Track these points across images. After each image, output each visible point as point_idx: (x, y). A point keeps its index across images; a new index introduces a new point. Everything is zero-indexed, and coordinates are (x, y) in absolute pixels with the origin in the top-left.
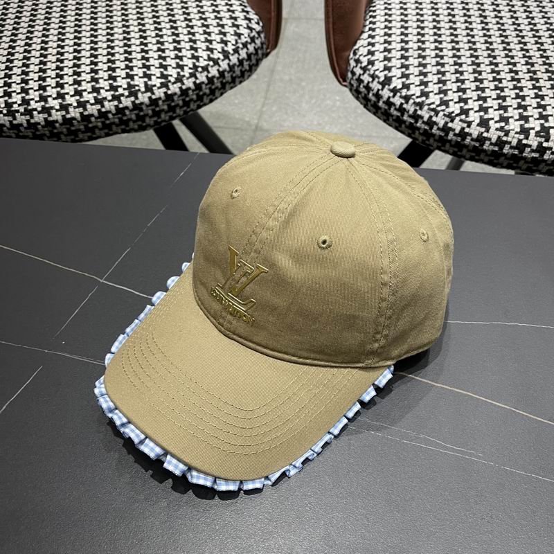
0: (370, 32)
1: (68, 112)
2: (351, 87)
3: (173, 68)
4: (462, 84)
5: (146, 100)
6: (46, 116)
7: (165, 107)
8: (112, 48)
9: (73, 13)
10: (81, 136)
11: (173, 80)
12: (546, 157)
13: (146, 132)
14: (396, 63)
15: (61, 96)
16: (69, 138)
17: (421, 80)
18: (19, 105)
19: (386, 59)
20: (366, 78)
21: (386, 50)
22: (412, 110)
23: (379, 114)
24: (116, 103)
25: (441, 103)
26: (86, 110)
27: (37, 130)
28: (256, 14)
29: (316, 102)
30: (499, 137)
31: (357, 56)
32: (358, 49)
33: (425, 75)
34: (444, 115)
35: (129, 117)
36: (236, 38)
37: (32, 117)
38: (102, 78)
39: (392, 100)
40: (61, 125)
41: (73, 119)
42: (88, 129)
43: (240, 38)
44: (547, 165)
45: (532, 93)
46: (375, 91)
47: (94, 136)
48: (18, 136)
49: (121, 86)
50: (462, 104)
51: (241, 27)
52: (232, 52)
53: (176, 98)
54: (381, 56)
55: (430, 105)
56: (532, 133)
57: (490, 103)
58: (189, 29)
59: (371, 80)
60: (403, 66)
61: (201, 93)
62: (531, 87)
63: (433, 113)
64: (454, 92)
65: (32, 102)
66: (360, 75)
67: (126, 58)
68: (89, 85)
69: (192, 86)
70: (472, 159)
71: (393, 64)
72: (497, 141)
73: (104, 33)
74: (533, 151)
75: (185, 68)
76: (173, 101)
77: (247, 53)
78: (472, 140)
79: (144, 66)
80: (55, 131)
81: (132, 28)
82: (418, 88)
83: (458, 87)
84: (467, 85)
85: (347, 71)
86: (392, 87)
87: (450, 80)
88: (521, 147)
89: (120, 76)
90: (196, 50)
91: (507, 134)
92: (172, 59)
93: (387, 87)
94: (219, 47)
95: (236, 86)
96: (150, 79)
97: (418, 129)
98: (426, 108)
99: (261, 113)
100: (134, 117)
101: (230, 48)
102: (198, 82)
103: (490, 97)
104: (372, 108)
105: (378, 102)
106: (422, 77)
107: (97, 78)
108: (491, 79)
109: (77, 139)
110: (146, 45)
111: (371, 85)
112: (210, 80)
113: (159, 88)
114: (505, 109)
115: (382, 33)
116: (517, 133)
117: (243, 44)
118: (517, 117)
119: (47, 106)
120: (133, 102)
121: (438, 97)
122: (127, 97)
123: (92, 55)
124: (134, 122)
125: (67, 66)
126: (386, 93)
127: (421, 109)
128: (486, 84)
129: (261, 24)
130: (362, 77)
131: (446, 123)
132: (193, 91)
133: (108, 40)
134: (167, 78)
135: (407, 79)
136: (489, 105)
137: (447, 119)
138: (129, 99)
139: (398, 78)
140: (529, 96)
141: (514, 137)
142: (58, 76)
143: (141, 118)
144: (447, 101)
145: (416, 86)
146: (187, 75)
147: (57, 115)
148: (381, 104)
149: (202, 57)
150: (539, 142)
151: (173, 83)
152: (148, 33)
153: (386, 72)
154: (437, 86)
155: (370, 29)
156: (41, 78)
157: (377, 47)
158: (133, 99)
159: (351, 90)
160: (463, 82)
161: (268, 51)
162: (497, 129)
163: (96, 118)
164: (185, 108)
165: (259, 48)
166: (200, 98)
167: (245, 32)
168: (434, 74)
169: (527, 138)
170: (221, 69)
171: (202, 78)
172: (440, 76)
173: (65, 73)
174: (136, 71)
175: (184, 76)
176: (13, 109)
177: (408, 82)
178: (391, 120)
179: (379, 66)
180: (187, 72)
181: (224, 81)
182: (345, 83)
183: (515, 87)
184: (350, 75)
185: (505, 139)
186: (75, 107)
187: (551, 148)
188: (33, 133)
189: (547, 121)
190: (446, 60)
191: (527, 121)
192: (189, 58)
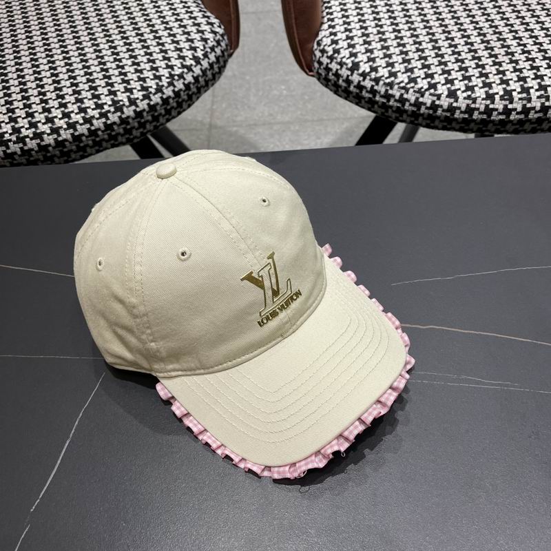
0: (330, 23)
1: (59, 135)
2: (319, 76)
3: (151, 79)
4: (425, 61)
5: (132, 114)
6: (38, 141)
7: (150, 118)
8: (88, 67)
9: (40, 38)
10: (73, 156)
11: (153, 91)
12: (512, 117)
14: (360, 48)
15: (50, 120)
16: (62, 160)
17: (387, 61)
18: (11, 134)
19: (350, 46)
20: (334, 66)
21: (348, 38)
22: (383, 90)
23: (351, 98)
24: (104, 120)
25: (409, 80)
26: (77, 130)
27: (31, 156)
28: (216, 18)
29: (263, 94)
30: (468, 105)
31: (322, 47)
32: (321, 40)
33: (390, 56)
34: (414, 91)
35: (118, 131)
36: (204, 43)
37: (25, 144)
39: (362, 83)
40: (54, 148)
41: (65, 140)
42: (79, 149)
43: (207, 43)
44: (513, 124)
45: (490, 61)
46: (345, 77)
47: (86, 154)
48: (12, 165)
49: (106, 104)
50: (429, 80)
51: (205, 33)
52: (202, 57)
53: (158, 108)
54: (345, 44)
55: (399, 83)
56: (497, 97)
58: (157, 40)
59: (339, 67)
60: (367, 51)
61: (180, 100)
62: (488, 56)
63: (403, 91)
64: (420, 69)
65: (23, 130)
66: (328, 64)
67: (104, 75)
69: (171, 94)
70: (444, 128)
71: (358, 51)
72: (466, 108)
73: (76, 54)
74: (500, 114)
75: (162, 78)
76: (156, 111)
77: (215, 56)
78: (443, 111)
79: (124, 81)
80: (49, 155)
81: (102, 46)
82: (385, 70)
83: (422, 64)
84: (430, 61)
85: (312, 61)
86: (360, 71)
87: (413, 59)
88: (489, 111)
89: (103, 94)
90: (168, 59)
91: (474, 100)
92: (148, 71)
93: (356, 72)
94: (189, 54)
95: (208, 89)
96: (132, 93)
97: (391, 107)
98: (396, 87)
100: (121, 131)
101: (200, 54)
102: (176, 89)
103: (453, 69)
104: (343, 93)
105: (349, 86)
106: (387, 59)
107: (81, 99)
108: (451, 53)
109: (70, 159)
110: (120, 61)
111: (340, 72)
112: (187, 86)
113: (142, 100)
114: (469, 78)
115: (341, 22)
116: (483, 99)
117: (210, 48)
118: (481, 85)
119: (38, 131)
120: (120, 117)
121: (405, 75)
122: (114, 113)
123: (70, 77)
124: (122, 135)
125: (49, 91)
126: (356, 78)
127: (392, 88)
128: (447, 58)
129: (223, 27)
130: (330, 66)
131: (417, 98)
132: (173, 99)
133: (82, 61)
134: (148, 90)
135: (374, 63)
136: (454, 77)
137: (418, 95)
138: (115, 115)
139: (365, 63)
140: (487, 64)
141: (481, 103)
142: (42, 101)
143: (128, 131)
144: (414, 78)
145: (384, 68)
146: (166, 85)
147: (49, 139)
148: (352, 88)
149: (176, 65)
150: (504, 105)
151: (155, 94)
152: (119, 49)
153: (353, 58)
154: (402, 66)
155: (329, 20)
156: (25, 106)
157: (339, 36)
158: (119, 114)
159: (319, 79)
160: (425, 59)
161: (232, 51)
162: (465, 98)
163: (87, 137)
164: (167, 117)
165: (224, 50)
166: (180, 105)
167: (210, 36)
168: (398, 55)
169: (493, 103)
170: (195, 75)
171: (179, 85)
172: (403, 56)
173: (49, 97)
174: (117, 87)
175: (163, 86)
176: (5, 139)
177: (375, 65)
178: (363, 101)
179: (345, 53)
180: (165, 82)
181: (199, 86)
182: (311, 73)
183: (474, 58)
184: (316, 65)
185: (473, 106)
186: (65, 130)
187: (516, 109)
188: (27, 160)
189: (508, 85)
190: (406, 40)
191: (491, 87)
192: (164, 68)
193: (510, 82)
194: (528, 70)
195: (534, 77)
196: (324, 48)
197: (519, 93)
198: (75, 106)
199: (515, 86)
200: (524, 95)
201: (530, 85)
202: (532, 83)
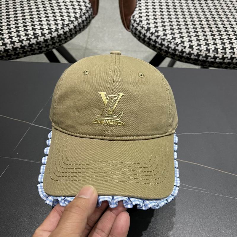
0: (139, 8)
1: (6, 47)
2: (132, 32)
3: (53, 25)
4: (181, 30)
5: (42, 40)
7: (51, 43)
8: (24, 16)
10: (13, 57)
11: (53, 30)
12: (217, 61)
14: (152, 21)
15: (2, 39)
16: (7, 58)
19: (147, 19)
20: (139, 28)
21: (147, 15)
22: (160, 42)
23: (145, 44)
24: (28, 42)
25: (172, 38)
26: (15, 45)
30: (198, 53)
31: (134, 19)
32: (134, 15)
33: (165, 26)
34: (174, 44)
35: (35, 48)
36: (80, 11)
38: (21, 30)
39: (151, 37)
40: (3, 52)
41: (9, 49)
42: (16, 54)
43: (82, 10)
44: (217, 64)
45: (210, 34)
46: (143, 34)
47: (19, 57)
49: (30, 34)
50: (181, 39)
51: (82, 6)
52: (79, 17)
53: (55, 39)
54: (145, 18)
55: (167, 39)
56: (211, 51)
58: (59, 7)
59: (141, 29)
60: (155, 23)
61: (66, 36)
62: (209, 31)
63: (169, 43)
64: (178, 34)
67: (31, 21)
69: (62, 33)
70: (186, 62)
71: (150, 22)
73: (20, 9)
74: (211, 58)
75: (59, 25)
76: (54, 40)
77: (85, 17)
78: (186, 54)
79: (40, 24)
81: (32, 7)
83: (179, 31)
84: (183, 30)
85: (130, 25)
86: (151, 32)
87: (175, 29)
88: (207, 57)
89: (29, 29)
90: (63, 16)
91: (201, 51)
92: (52, 21)
93: (148, 32)
94: (73, 15)
95: (81, 32)
96: (43, 30)
97: (163, 50)
98: (166, 41)
99: (87, 42)
100: (37, 48)
101: (78, 15)
102: (65, 31)
103: (193, 36)
104: (142, 41)
106: (163, 27)
107: (19, 30)
108: (192, 28)
109: (11, 58)
110: (40, 14)
111: (141, 31)
112: (70, 30)
113: (48, 34)
114: (199, 40)
115: (144, 8)
116: (205, 51)
117: (83, 13)
118: (204, 44)
120: (36, 41)
121: (171, 36)
122: (34, 39)
123: (15, 20)
124: (37, 50)
125: (4, 25)
126: (148, 35)
127: (164, 41)
128: (190, 30)
129: (91, 4)
130: (137, 28)
131: (175, 47)
132: (63, 35)
133: (22, 13)
134: (51, 30)
135: (157, 28)
136: (193, 39)
139: (153, 28)
140: (208, 35)
141: (203, 53)
143: (40, 48)
144: (175, 37)
145: (161, 31)
146: (60, 28)
147: (1, 48)
148: (146, 39)
149: (66, 20)
150: (214, 55)
151: (54, 32)
152: (40, 9)
153: (148, 25)
154: (170, 31)
155: (139, 6)
157: (143, 14)
158: (36, 39)
159: (132, 33)
161: (94, 16)
162: (197, 49)
163: (20, 49)
164: (60, 43)
165: (90, 15)
166: (66, 38)
167: (84, 8)
168: (168, 26)
169: (209, 53)
170: (75, 25)
171: (67, 29)
172: (171, 27)
173: (4, 28)
175: (58, 29)
177: (157, 30)
178: (151, 46)
179: (144, 23)
180: (60, 27)
181: (76, 30)
182: (129, 30)
183: (203, 31)
184: (131, 27)
185: (200, 53)
186: (9, 44)
187: (218, 57)
189: (217, 45)
190: (173, 20)
191: (209, 46)
192: (60, 20)
194: (227, 39)
195: (229, 43)
197: (221, 50)
198: (15, 34)
199: (220, 46)
200: (223, 51)
201: (227, 47)
202: (228, 46)
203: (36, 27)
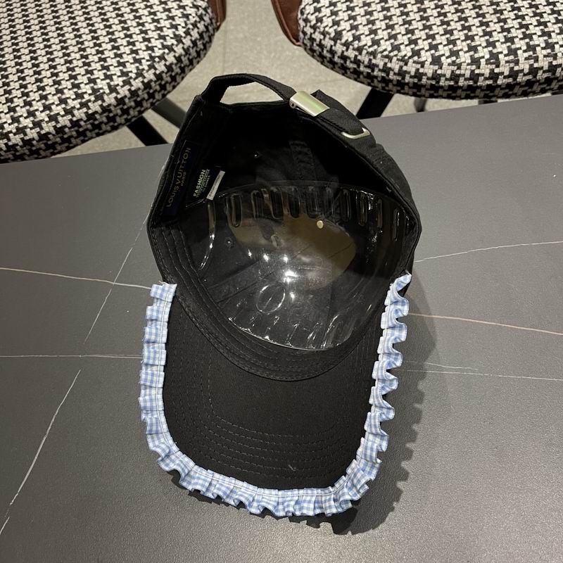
1: (42, 128)
2: (305, 46)
3: (131, 63)
4: (409, 26)
5: (113, 101)
6: (22, 136)
7: (133, 104)
8: (68, 55)
9: (22, 27)
10: (59, 148)
11: (133, 75)
12: (499, 82)
13: (119, 131)
14: (343, 16)
15: (31, 114)
16: (48, 153)
17: (370, 28)
19: (333, 13)
20: (317, 36)
21: (331, 4)
22: (366, 60)
23: (337, 68)
24: (85, 110)
25: (392, 48)
26: (59, 122)
27: (16, 151)
29: (274, 57)
30: (453, 72)
31: (305, 16)
32: (304, 8)
33: (373, 23)
34: (398, 60)
35: (101, 121)
36: (185, 19)
37: (9, 140)
39: (346, 54)
40: (38, 141)
41: (49, 133)
42: (64, 141)
43: (188, 19)
44: (502, 89)
45: (476, 22)
46: (329, 48)
47: (71, 145)
49: (86, 93)
50: (413, 46)
51: (187, 8)
52: (184, 35)
53: (140, 93)
54: (328, 12)
55: (382, 52)
56: (483, 61)
57: (439, 39)
58: (137, 20)
59: (322, 37)
60: (350, 18)
61: (163, 83)
62: (475, 16)
63: (387, 60)
64: (403, 35)
65: (6, 126)
66: (311, 34)
67: (83, 62)
68: (56, 97)
69: (153, 77)
70: (432, 96)
71: (341, 18)
72: (451, 75)
73: (57, 41)
74: (486, 79)
75: (143, 61)
76: (138, 96)
77: (198, 32)
78: (428, 79)
79: (103, 68)
80: (34, 148)
81: (82, 31)
82: (368, 38)
83: (406, 29)
84: (415, 25)
85: (298, 31)
86: (343, 41)
87: (397, 24)
88: (474, 77)
89: (82, 83)
90: (148, 40)
91: (459, 68)
92: (128, 55)
93: (339, 41)
94: (170, 32)
95: (194, 67)
96: (112, 80)
97: (376, 77)
98: (379, 55)
100: (105, 120)
101: (181, 31)
102: (158, 72)
103: (438, 33)
104: (328, 64)
105: (334, 57)
106: (370, 26)
107: (61, 89)
108: (436, 15)
109: (56, 151)
110: (100, 45)
111: (323, 42)
112: (169, 68)
113: (122, 87)
114: (453, 42)
116: (468, 64)
117: (192, 24)
118: (466, 49)
119: (21, 126)
120: (101, 106)
121: (388, 43)
122: (94, 102)
123: (51, 67)
124: (106, 124)
125: (29, 83)
126: (339, 48)
127: (375, 57)
128: (432, 21)
130: (313, 36)
131: (401, 67)
132: (155, 82)
133: (63, 48)
134: (128, 75)
135: (356, 31)
136: (439, 42)
137: (402, 63)
138: (96, 103)
139: (348, 31)
140: (474, 25)
141: (466, 69)
142: (23, 94)
143: (111, 119)
144: (397, 45)
145: (366, 36)
146: (146, 68)
147: (32, 133)
148: (336, 59)
149: (156, 47)
150: (491, 70)
151: (135, 79)
153: (335, 27)
154: (386, 33)
156: (8, 100)
157: (323, 2)
158: (100, 102)
159: (305, 49)
160: (410, 23)
161: (218, 24)
162: (449, 65)
163: (69, 128)
164: (151, 100)
165: (208, 24)
166: (163, 87)
167: (191, 11)
168: (381, 21)
169: (479, 68)
170: (177, 55)
171: (161, 67)
172: (387, 21)
173: (30, 90)
175: (143, 69)
177: (358, 33)
178: (349, 73)
179: (328, 21)
180: (145, 65)
181: (182, 65)
182: (298, 43)
183: (460, 19)
184: (301, 35)
185: (458, 72)
186: (47, 122)
187: (503, 73)
188: (14, 155)
189: (495, 47)
190: (390, 3)
191: (476, 51)
192: (144, 51)
193: (497, 44)
194: (517, 29)
195: (522, 36)
196: (307, 17)
197: (505, 55)
199: (502, 48)
200: (512, 57)
201: (518, 46)
202: (520, 44)
203: (96, 74)
